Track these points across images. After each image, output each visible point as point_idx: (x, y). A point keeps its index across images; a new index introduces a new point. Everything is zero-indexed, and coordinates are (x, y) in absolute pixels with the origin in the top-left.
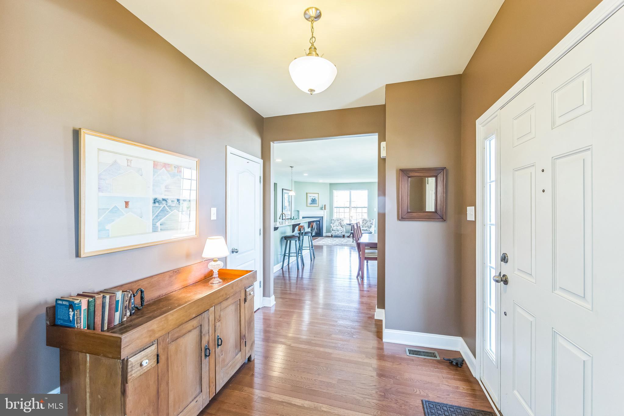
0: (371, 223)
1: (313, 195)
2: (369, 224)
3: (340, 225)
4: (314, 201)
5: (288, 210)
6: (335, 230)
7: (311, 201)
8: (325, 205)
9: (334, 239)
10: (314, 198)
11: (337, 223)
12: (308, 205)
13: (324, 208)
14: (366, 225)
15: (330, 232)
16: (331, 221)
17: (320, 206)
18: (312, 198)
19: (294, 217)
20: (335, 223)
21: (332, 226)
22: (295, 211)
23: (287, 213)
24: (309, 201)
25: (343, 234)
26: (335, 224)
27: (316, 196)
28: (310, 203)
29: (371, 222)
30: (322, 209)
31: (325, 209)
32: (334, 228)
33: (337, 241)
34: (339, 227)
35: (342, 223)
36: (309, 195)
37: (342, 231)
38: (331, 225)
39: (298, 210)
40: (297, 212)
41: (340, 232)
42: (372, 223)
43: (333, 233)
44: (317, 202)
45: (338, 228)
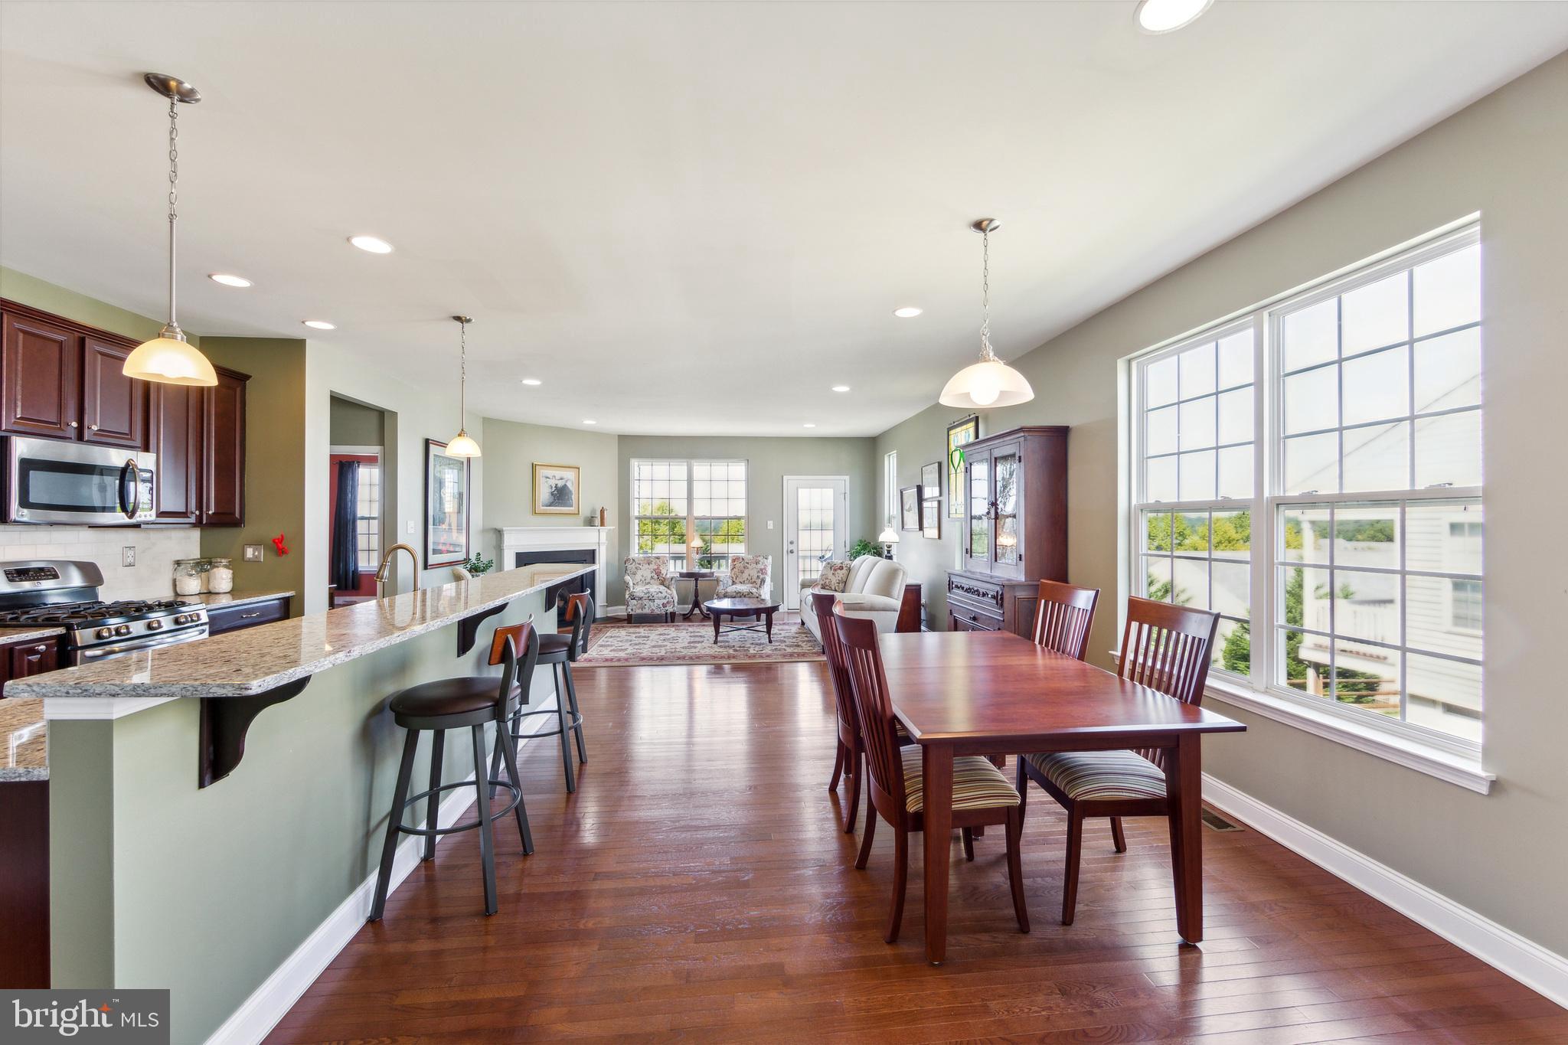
0: (761, 570)
1: (559, 473)
2: (754, 574)
3: (656, 577)
4: (560, 495)
5: (454, 526)
6: (641, 598)
7: (552, 494)
8: (602, 511)
9: (641, 630)
10: (560, 484)
11: (646, 572)
12: (540, 508)
13: (598, 521)
14: (745, 576)
15: (624, 602)
16: (623, 565)
17: (585, 511)
18: (553, 482)
19: (479, 554)
20: (639, 573)
21: (631, 584)
22: (485, 531)
23: (450, 539)
24: (544, 493)
25: (671, 610)
26: (638, 577)
27: (569, 475)
28: (546, 502)
29: (760, 566)
30: (590, 522)
31: (602, 524)
32: (639, 590)
33: (654, 638)
34: (655, 588)
35: (664, 572)
36: (541, 472)
37: (665, 601)
38: (627, 578)
39: (498, 527)
40: (492, 537)
41: (660, 602)
42: (765, 569)
43: (634, 608)
44: (574, 497)
45: (651, 590)
